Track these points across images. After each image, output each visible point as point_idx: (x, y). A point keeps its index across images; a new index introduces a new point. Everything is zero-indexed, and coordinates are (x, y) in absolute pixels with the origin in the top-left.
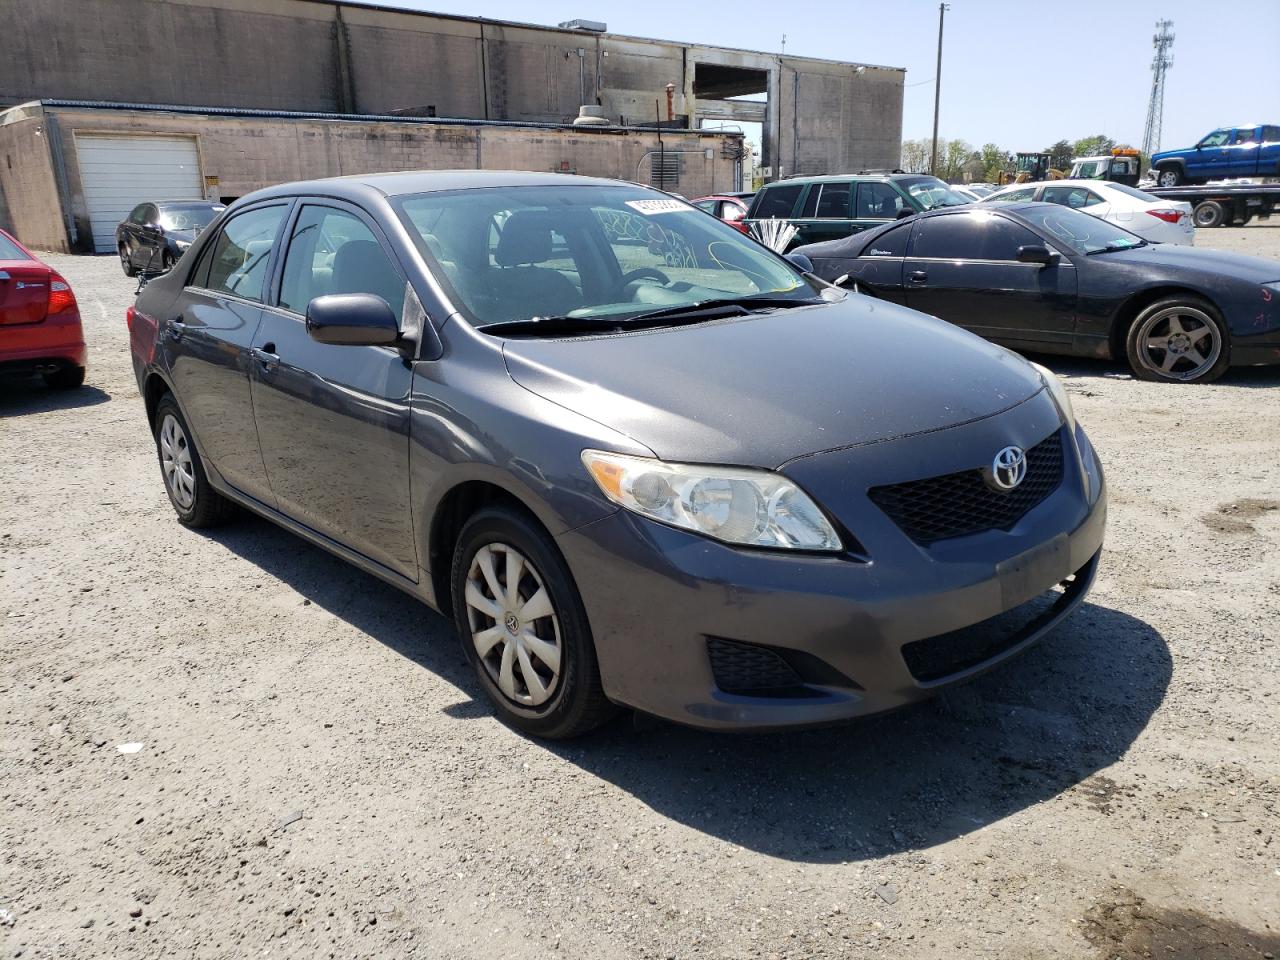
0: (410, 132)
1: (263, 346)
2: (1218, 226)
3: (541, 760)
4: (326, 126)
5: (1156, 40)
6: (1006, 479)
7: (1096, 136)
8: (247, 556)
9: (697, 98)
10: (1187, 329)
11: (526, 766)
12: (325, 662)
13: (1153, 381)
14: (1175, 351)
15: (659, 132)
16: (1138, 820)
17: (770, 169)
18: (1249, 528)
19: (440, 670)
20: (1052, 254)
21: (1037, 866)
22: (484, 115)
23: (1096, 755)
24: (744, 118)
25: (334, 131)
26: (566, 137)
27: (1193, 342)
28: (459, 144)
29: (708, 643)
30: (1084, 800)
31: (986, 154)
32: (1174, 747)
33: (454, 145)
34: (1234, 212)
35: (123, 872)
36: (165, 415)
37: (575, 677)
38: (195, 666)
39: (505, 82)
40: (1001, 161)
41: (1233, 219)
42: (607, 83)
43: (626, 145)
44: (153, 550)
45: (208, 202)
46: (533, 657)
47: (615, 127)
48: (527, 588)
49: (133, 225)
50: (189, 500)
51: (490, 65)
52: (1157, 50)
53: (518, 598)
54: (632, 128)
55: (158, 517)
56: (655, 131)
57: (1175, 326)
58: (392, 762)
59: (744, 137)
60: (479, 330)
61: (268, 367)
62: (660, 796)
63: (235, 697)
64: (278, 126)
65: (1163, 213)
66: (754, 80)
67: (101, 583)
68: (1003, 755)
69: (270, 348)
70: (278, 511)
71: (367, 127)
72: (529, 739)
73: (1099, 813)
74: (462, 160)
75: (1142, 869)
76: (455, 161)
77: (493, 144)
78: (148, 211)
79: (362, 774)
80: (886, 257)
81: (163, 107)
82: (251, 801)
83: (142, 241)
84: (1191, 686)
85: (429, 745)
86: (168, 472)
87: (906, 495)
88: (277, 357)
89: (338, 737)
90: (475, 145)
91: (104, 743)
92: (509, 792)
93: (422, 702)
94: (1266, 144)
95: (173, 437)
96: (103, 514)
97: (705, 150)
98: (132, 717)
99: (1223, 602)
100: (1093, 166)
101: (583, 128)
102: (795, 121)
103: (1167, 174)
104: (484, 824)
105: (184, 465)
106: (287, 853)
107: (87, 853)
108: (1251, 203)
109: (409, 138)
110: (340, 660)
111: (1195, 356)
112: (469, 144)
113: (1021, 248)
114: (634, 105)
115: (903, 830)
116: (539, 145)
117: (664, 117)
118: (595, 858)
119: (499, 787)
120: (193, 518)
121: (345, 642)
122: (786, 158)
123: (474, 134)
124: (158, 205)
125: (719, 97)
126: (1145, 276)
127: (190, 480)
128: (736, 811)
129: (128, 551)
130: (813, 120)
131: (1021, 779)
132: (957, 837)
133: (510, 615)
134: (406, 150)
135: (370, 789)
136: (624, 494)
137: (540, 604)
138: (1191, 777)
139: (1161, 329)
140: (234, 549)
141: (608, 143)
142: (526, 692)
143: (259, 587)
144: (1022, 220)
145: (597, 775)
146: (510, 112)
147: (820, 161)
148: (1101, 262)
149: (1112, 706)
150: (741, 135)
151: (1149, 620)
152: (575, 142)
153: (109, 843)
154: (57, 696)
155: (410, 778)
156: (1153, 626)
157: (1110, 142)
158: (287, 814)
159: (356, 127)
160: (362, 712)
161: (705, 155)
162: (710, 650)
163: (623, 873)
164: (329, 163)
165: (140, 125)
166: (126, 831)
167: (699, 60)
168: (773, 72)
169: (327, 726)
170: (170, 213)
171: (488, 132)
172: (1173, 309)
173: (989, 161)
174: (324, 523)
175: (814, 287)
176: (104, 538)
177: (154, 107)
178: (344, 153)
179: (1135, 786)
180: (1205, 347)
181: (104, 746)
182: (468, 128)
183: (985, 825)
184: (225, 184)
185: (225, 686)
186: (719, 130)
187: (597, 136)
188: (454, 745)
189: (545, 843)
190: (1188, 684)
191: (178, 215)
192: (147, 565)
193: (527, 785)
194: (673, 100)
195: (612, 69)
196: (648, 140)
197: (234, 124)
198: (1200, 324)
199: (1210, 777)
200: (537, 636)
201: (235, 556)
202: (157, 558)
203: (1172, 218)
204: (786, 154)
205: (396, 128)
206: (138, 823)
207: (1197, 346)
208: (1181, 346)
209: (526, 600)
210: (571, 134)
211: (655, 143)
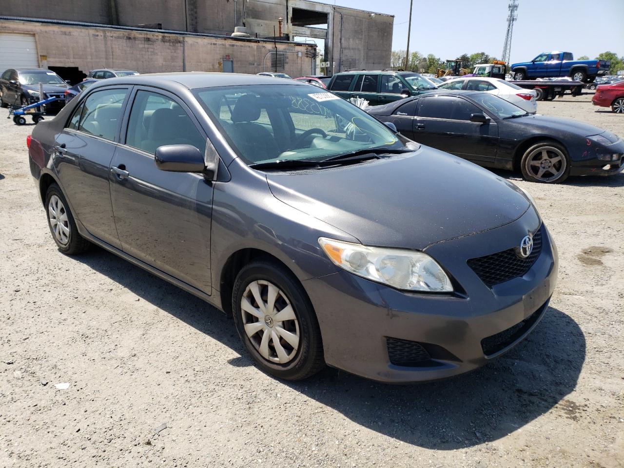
0: (148, 36)
1: (118, 165)
2: (541, 100)
3: (286, 392)
4: (104, 31)
5: (510, 7)
6: (525, 252)
7: (480, 53)
8: (102, 271)
9: (293, 25)
10: (550, 157)
11: (278, 395)
12: (157, 334)
13: (533, 182)
14: (544, 168)
15: (275, 42)
16: (592, 424)
17: (328, 63)
18: (600, 263)
19: (220, 339)
20: (487, 118)
21: (551, 451)
22: (185, 30)
23: (562, 388)
24: (316, 36)
25: (108, 34)
26: (229, 42)
27: (553, 163)
28: (174, 44)
29: (387, 340)
30: (562, 413)
31: (429, 59)
32: (598, 383)
33: (171, 44)
34: (548, 93)
35: (76, 461)
36: (52, 196)
37: (307, 352)
38: (87, 337)
39: (196, 13)
40: (436, 63)
41: (547, 97)
42: (248, 16)
43: (258, 48)
44: (48, 268)
45: (42, 70)
46: (281, 338)
47: (253, 38)
48: (280, 304)
49: (4, 81)
50: (65, 241)
51: (189, 4)
52: (510, 11)
53: (273, 309)
54: (261, 39)
55: (47, 248)
56: (273, 42)
57: (545, 156)
58: (207, 394)
59: (317, 47)
60: (251, 167)
61: (120, 177)
62: (352, 412)
63: (113, 356)
64: (79, 30)
65: (524, 95)
66: (321, 17)
67: (24, 287)
68: (517, 388)
69: (122, 167)
70: (122, 251)
71: (126, 33)
72: (276, 380)
73: (572, 421)
74: (175, 52)
75: (601, 451)
76: (171, 52)
77: (191, 44)
78: (12, 74)
79: (193, 400)
80: (405, 116)
81: (18, 18)
82: (136, 418)
83: (9, 89)
84: (597, 349)
85: (225, 383)
86: (53, 225)
87: (483, 263)
88: (127, 173)
89: (174, 379)
90: (182, 45)
91: (47, 383)
92: (273, 411)
93: (215, 358)
94: (564, 62)
95: (57, 207)
96: (16, 246)
97: (298, 52)
98: (59, 367)
99: (599, 302)
100: (484, 69)
101: (237, 39)
102: (341, 39)
103: (518, 74)
104: (265, 430)
105: (64, 222)
106: (163, 449)
107: (53, 450)
108: (556, 90)
109: (148, 40)
110: (165, 333)
111: (553, 171)
112: (179, 44)
113: (472, 115)
114: (262, 28)
115: (480, 431)
116: (215, 46)
117: (277, 35)
118: (327, 450)
119: (267, 408)
120: (68, 250)
121: (165, 323)
122: (336, 58)
123: (182, 39)
124: (17, 71)
125: (302, 26)
126: (531, 131)
127: (67, 230)
128: (393, 421)
129: (35, 268)
130: (349, 39)
131: (530, 401)
132: (507, 435)
133: (267, 317)
134: (146, 46)
135: (199, 410)
136: (344, 262)
137: (288, 313)
138: (610, 400)
139: (538, 157)
140: (93, 267)
141: (249, 47)
142: (276, 356)
143: (111, 290)
144: (471, 100)
145: (317, 400)
146: (199, 29)
147: (352, 60)
148: (510, 123)
149: (562, 360)
150: (316, 46)
151: (567, 313)
152: (233, 45)
153: (64, 444)
154: (14, 354)
155: (219, 403)
156: (569, 316)
157: (487, 56)
158: (158, 425)
159: (120, 33)
160: (184, 364)
161: (297, 55)
162: (388, 344)
163: (344, 457)
164: (106, 51)
165: (5, 27)
166: (71, 437)
167: (294, 6)
168: (330, 14)
169: (167, 373)
170: (25, 75)
171: (189, 38)
172: (544, 147)
173: (430, 62)
174: (142, 255)
175: (402, 142)
176: (20, 260)
177: (13, 18)
178: (114, 46)
179: (586, 405)
180: (558, 166)
181: (48, 385)
182: (177, 35)
183: (519, 428)
184: (51, 60)
185: (106, 348)
186: (304, 42)
187: (244, 43)
188: (238, 383)
189: (300, 441)
190: (595, 348)
191: (28, 76)
192: (47, 276)
193: (282, 407)
194: (282, 26)
195: (251, 9)
196: (269, 46)
197: (55, 28)
198: (556, 155)
199: (619, 399)
200: (284, 329)
201: (94, 271)
202: (52, 272)
203: (527, 98)
204: (336, 56)
205: (141, 34)
206: (77, 432)
207: (554, 165)
208: (547, 165)
209: (279, 311)
210: (231, 41)
211: (273, 48)
